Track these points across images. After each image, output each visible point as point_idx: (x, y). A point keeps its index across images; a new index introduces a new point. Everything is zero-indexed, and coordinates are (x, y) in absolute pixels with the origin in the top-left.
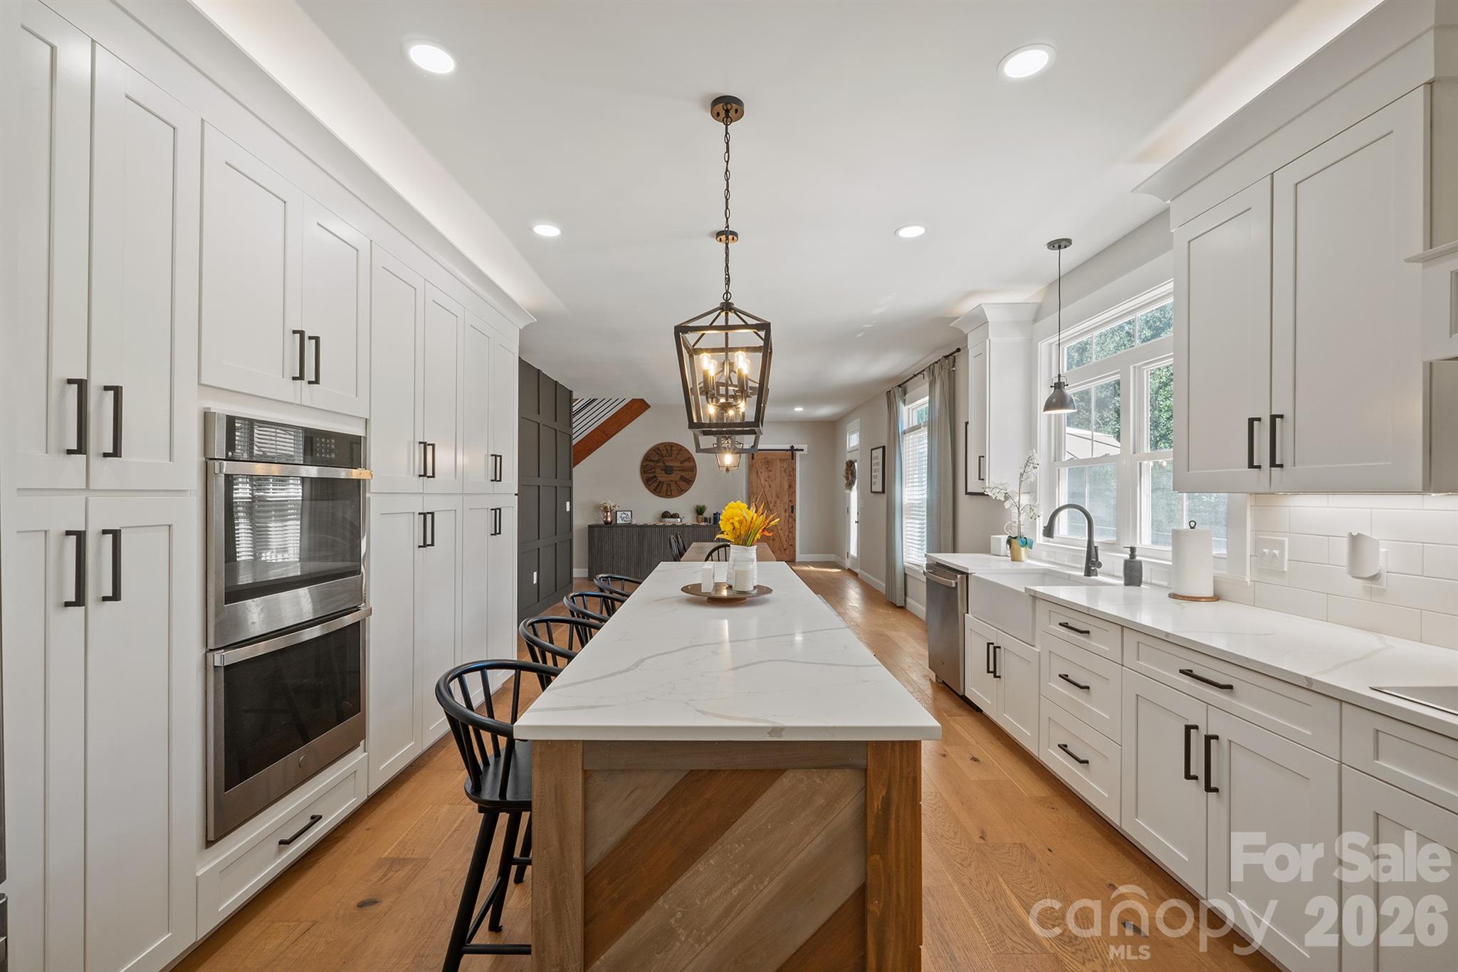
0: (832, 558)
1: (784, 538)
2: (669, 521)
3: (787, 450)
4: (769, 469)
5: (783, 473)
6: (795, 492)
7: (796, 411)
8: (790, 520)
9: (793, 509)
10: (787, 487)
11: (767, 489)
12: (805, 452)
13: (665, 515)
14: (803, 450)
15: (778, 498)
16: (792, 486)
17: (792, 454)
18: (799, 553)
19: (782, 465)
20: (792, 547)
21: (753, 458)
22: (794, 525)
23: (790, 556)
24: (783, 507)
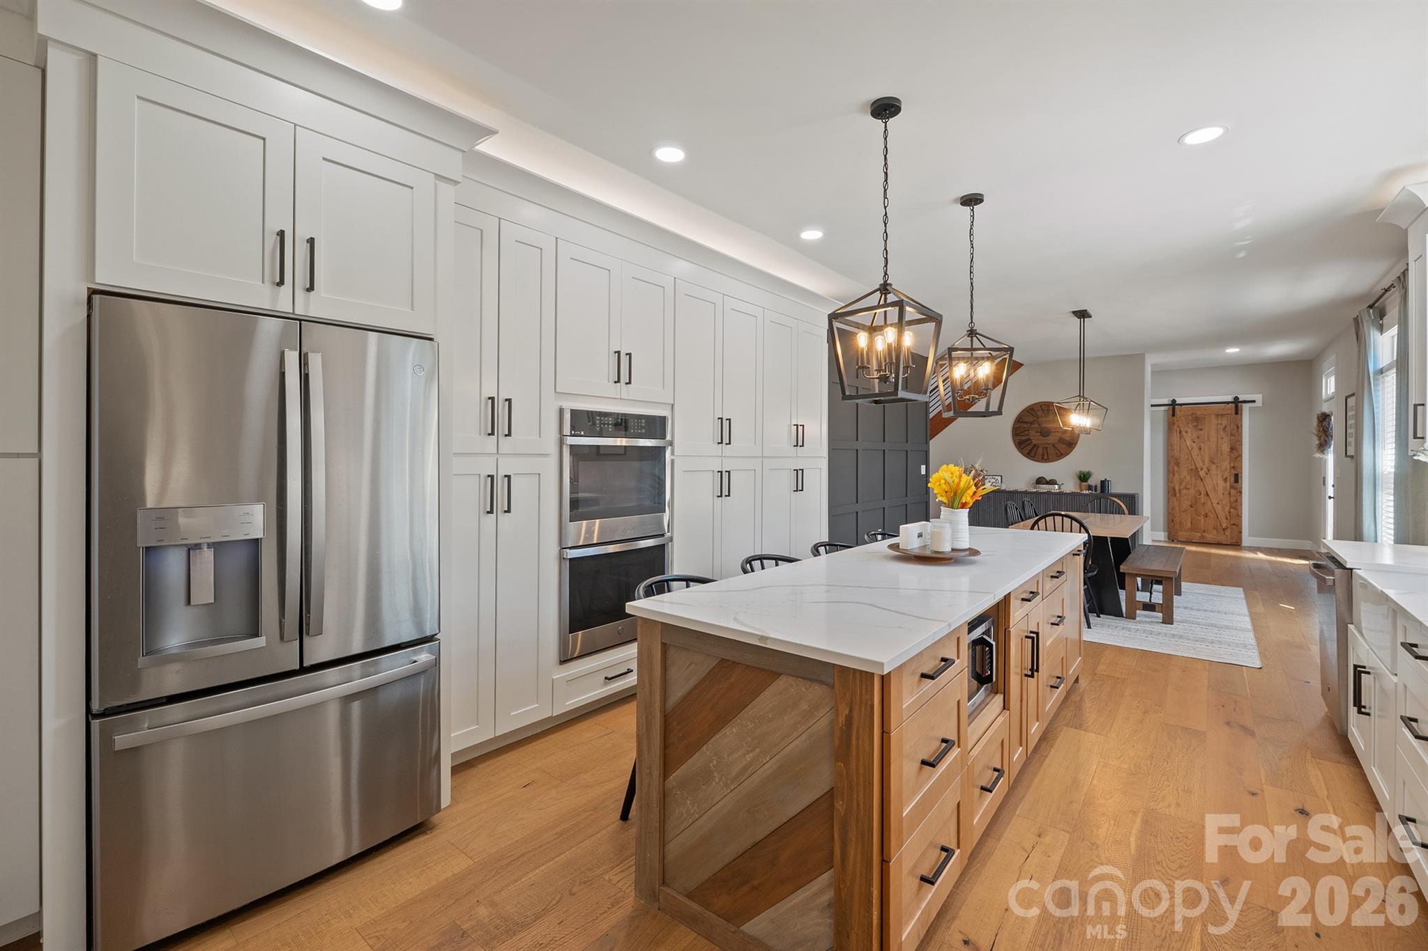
0: (1306, 545)
1: (1222, 515)
2: (1044, 488)
3: (1228, 403)
4: (1199, 427)
5: (1221, 432)
6: (1241, 456)
7: (1227, 353)
8: (1233, 492)
9: (1237, 478)
10: (1229, 450)
11: (1195, 452)
12: (1259, 403)
13: (1040, 481)
14: (1254, 401)
15: (1213, 463)
16: (1235, 449)
17: (1237, 407)
18: (1249, 536)
19: (1220, 422)
20: (1235, 527)
21: (1174, 415)
22: (1239, 498)
23: (1232, 538)
24: (1221, 475)
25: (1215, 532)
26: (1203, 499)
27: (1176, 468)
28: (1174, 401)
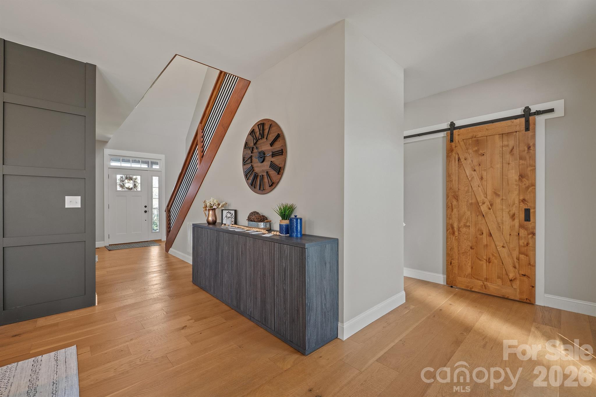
1: (508, 262)
3: (517, 117)
5: (508, 156)
6: (533, 185)
8: (523, 233)
9: (528, 215)
10: (517, 178)
11: (476, 182)
12: (559, 112)
13: (253, 217)
14: (552, 110)
15: (497, 195)
16: (526, 177)
17: (527, 122)
18: (546, 292)
19: (505, 143)
20: (525, 278)
21: (452, 140)
22: (530, 241)
23: (521, 293)
24: (507, 210)
25: (499, 282)
26: (485, 239)
27: (455, 203)
28: (452, 124)
